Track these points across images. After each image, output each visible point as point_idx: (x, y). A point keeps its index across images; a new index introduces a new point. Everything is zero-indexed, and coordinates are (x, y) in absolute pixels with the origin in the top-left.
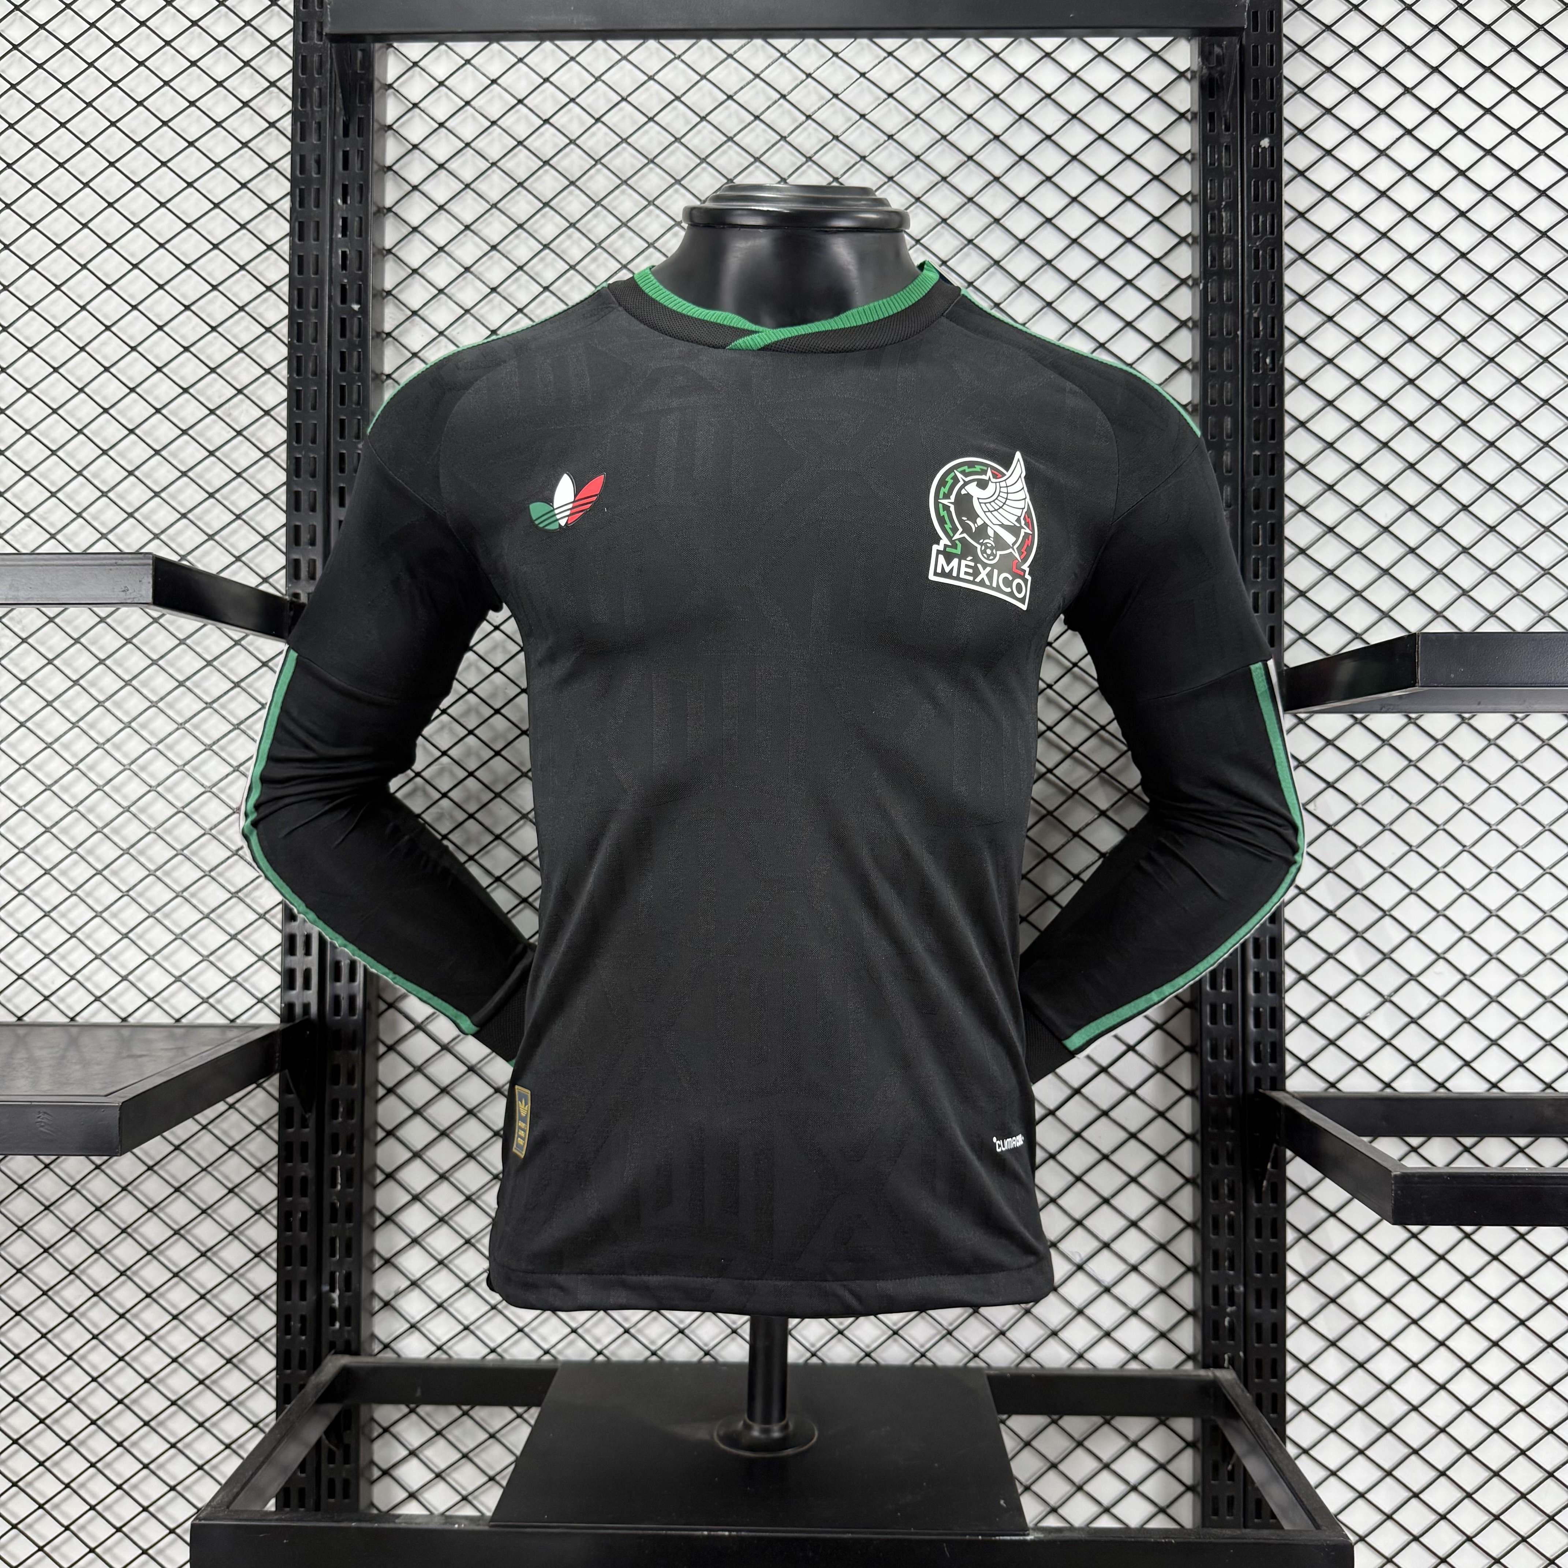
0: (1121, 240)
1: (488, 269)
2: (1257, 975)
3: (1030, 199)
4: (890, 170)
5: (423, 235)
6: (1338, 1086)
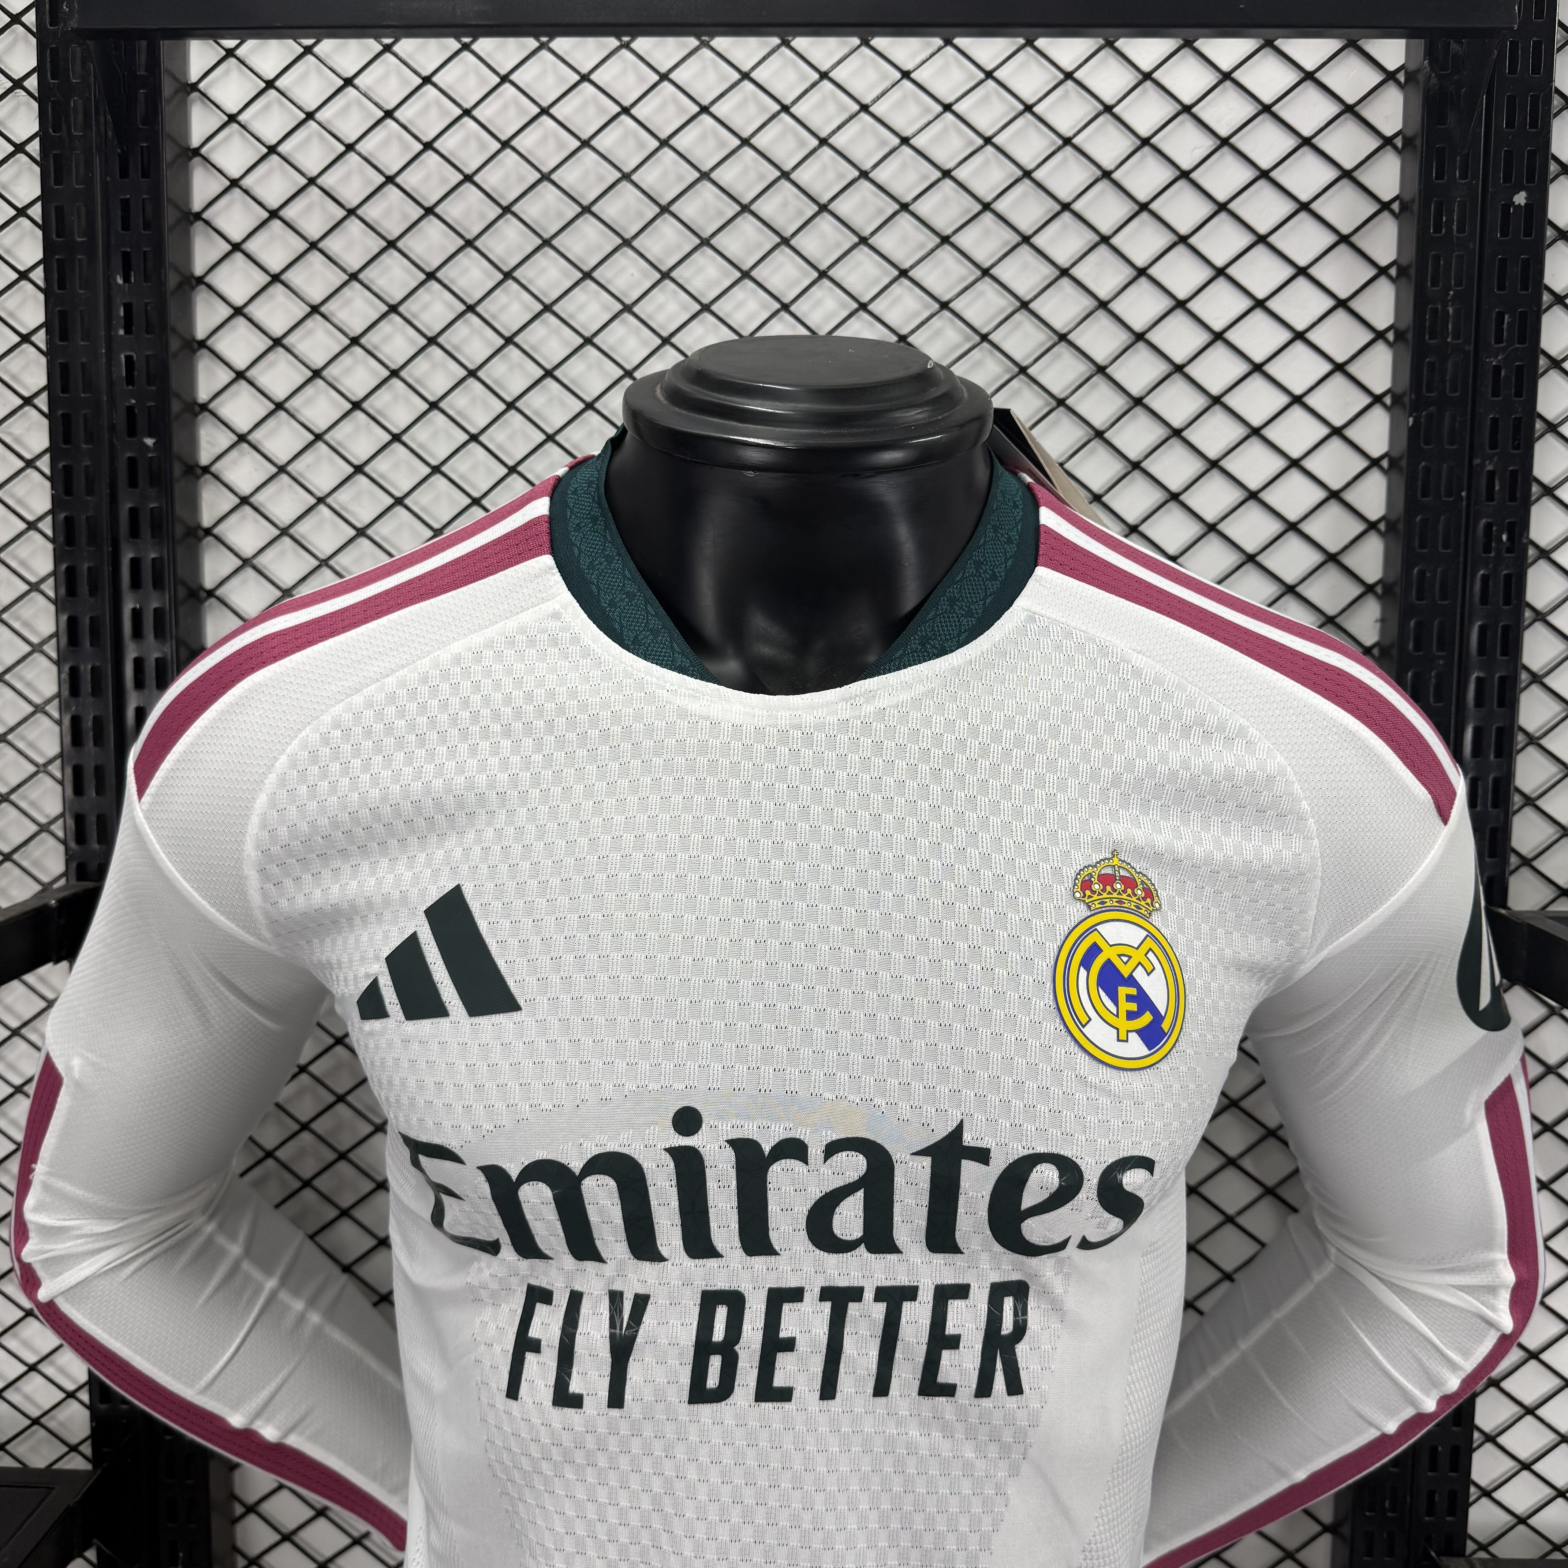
0: (1286, 336)
1: (348, 370)
3: (1153, 271)
4: (945, 225)
5: (251, 320)
6: (1531, 1521)
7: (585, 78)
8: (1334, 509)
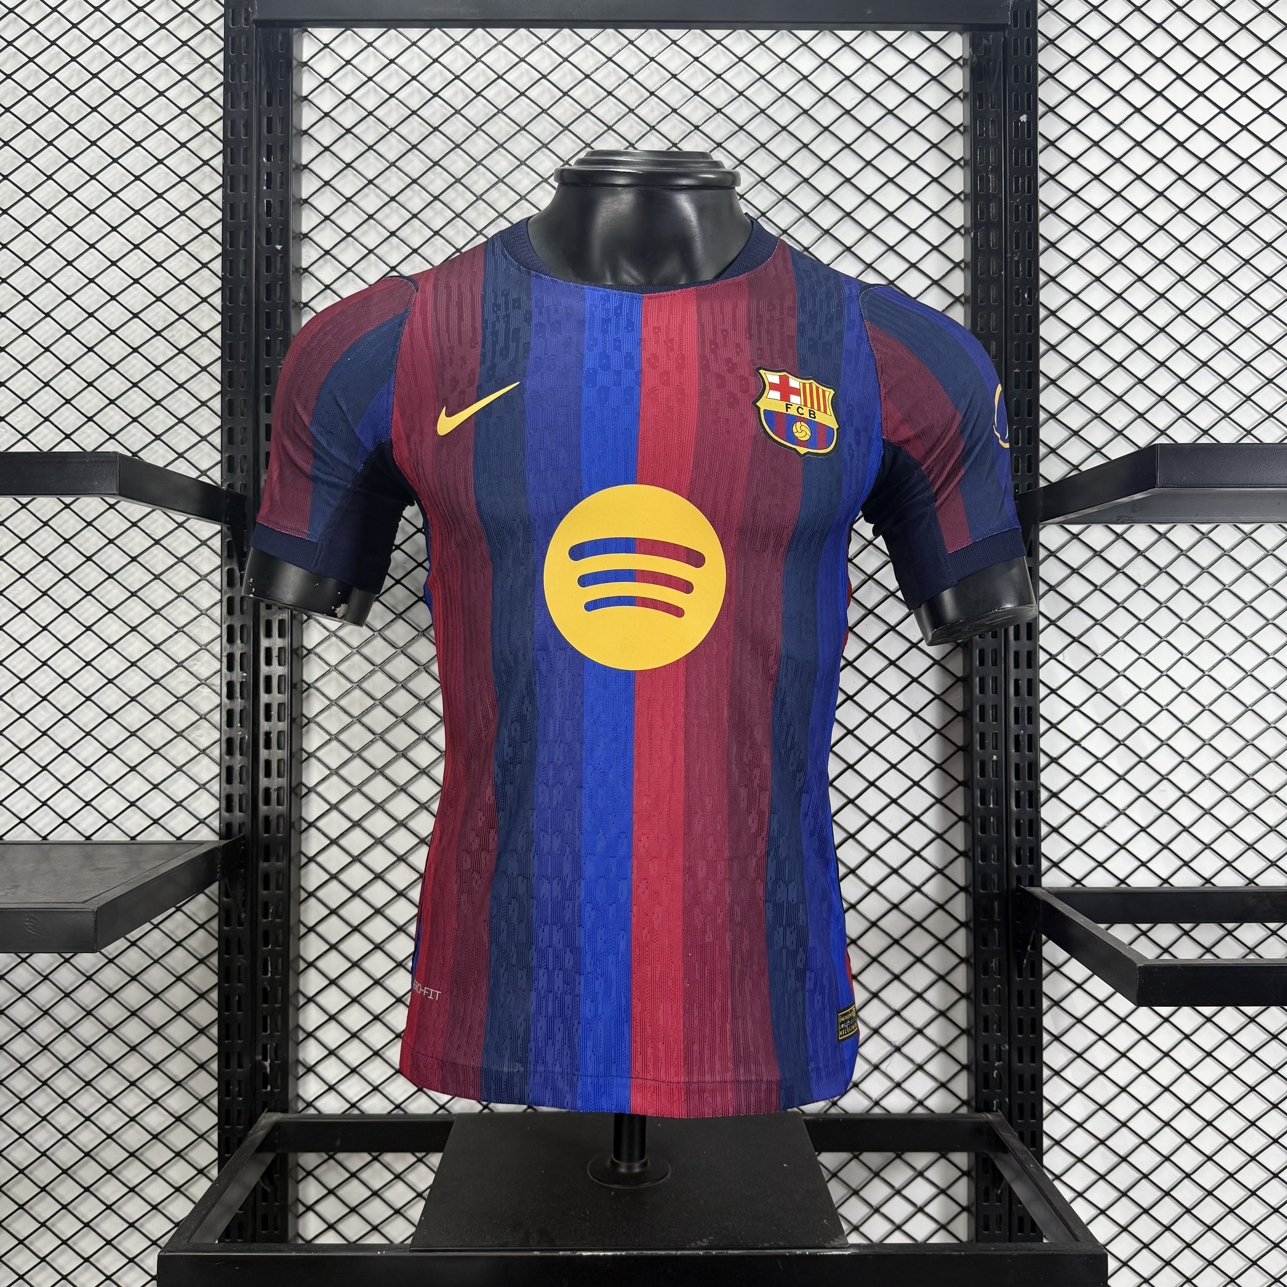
0: (906, 197)
2: (1018, 793)
3: (833, 163)
4: (719, 138)
5: (334, 188)
6: (1083, 882)
7: (522, 60)
8: (935, 290)
